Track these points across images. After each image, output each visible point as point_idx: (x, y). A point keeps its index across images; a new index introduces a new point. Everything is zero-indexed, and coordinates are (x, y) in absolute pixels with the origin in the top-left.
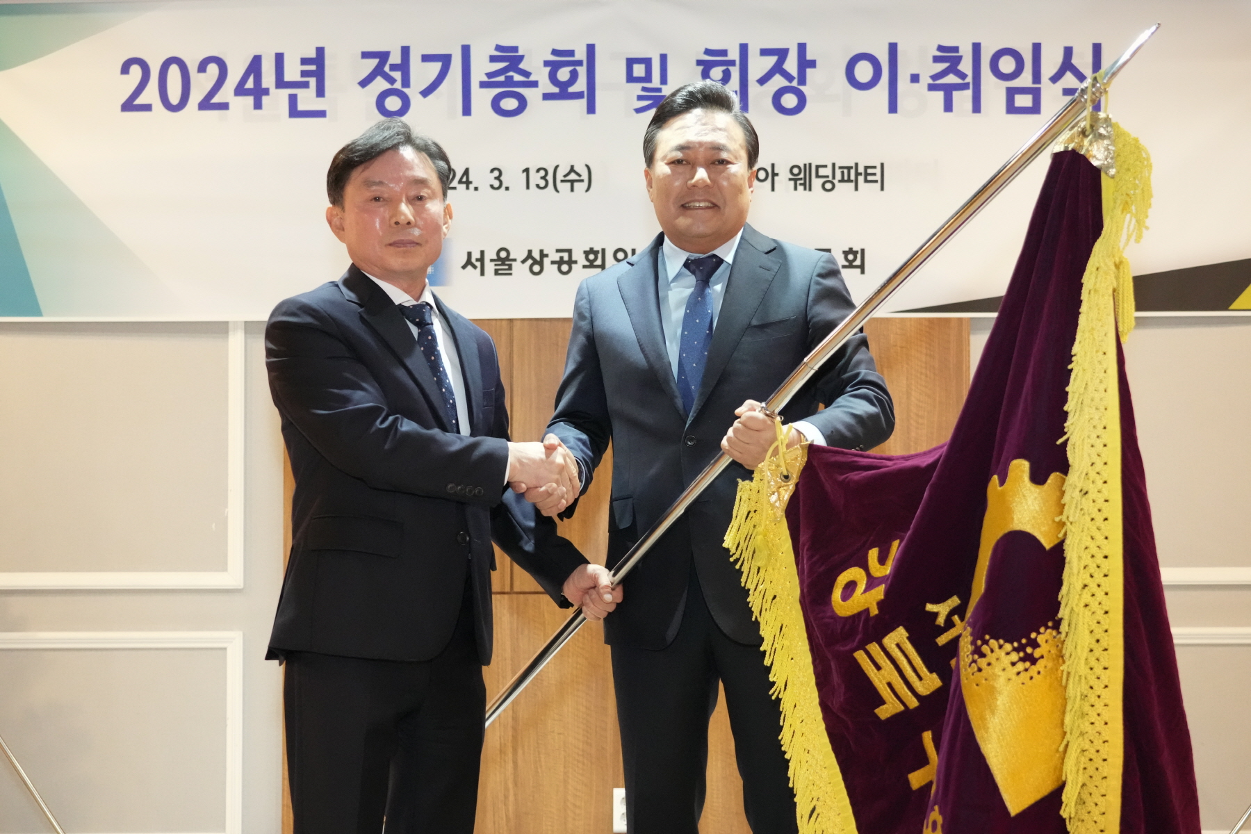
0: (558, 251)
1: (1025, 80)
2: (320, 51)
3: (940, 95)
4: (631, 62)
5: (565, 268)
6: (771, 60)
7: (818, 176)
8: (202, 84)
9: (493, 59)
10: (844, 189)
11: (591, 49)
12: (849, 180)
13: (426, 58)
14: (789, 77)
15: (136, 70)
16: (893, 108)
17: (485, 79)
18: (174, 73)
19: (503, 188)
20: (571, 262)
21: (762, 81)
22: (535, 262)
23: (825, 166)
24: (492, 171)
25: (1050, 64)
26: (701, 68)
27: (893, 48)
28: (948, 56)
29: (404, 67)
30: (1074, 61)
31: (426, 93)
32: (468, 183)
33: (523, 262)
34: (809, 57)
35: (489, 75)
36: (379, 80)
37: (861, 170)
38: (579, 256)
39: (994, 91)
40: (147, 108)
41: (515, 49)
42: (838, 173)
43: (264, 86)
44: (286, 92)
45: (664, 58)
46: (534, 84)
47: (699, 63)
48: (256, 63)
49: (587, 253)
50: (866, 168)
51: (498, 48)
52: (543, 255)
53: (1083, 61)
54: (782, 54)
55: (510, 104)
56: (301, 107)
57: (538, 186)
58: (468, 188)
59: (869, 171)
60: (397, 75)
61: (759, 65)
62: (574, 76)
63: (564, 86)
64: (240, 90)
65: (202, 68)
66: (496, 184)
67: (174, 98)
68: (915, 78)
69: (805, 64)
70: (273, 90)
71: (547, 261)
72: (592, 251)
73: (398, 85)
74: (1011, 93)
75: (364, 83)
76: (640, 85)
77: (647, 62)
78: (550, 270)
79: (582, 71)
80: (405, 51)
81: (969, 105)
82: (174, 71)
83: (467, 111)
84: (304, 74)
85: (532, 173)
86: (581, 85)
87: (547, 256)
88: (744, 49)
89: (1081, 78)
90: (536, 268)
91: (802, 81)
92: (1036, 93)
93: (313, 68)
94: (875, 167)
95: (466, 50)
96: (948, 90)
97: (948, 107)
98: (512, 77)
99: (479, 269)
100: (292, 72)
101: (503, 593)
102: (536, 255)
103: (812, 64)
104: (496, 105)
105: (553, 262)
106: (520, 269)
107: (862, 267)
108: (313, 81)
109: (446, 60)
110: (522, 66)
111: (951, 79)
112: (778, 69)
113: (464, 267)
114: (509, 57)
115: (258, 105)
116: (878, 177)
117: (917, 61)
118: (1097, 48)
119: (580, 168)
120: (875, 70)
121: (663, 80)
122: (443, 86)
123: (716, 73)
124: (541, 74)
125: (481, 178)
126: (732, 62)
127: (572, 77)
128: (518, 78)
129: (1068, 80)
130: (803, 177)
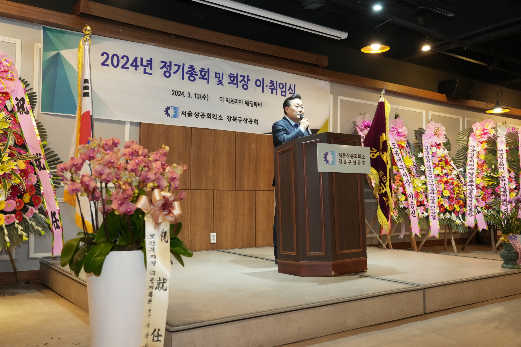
0: (201, 113)
1: (284, 90)
2: (151, 59)
3: (271, 90)
4: (216, 73)
5: (203, 117)
6: (242, 78)
7: (250, 103)
8: (122, 62)
10: (255, 107)
11: (208, 69)
12: (255, 105)
13: (175, 65)
14: (245, 82)
15: (105, 56)
16: (263, 92)
17: (187, 72)
18: (115, 57)
19: (190, 97)
20: (204, 116)
21: (241, 82)
22: (197, 115)
23: (251, 102)
24: (188, 93)
25: (288, 88)
26: (229, 77)
27: (263, 79)
28: (272, 82)
29: (170, 66)
30: (291, 87)
31: (175, 73)
32: (183, 95)
33: (194, 114)
34: (249, 78)
35: (188, 71)
36: (165, 68)
37: (258, 103)
38: (206, 114)
39: (279, 91)
40: (108, 65)
41: (193, 66)
42: (254, 103)
43: (138, 65)
44: (143, 68)
45: (223, 74)
46: (197, 75)
47: (229, 76)
48: (136, 60)
49: (207, 114)
50: (259, 103)
51: (190, 65)
52: (198, 113)
53: (292, 87)
54: (244, 77)
55: (192, 78)
56: (146, 71)
57: (197, 98)
58: (183, 96)
59: (259, 104)
60: (169, 68)
61: (240, 78)
63: (203, 76)
64: (132, 65)
65: (123, 58)
66: (189, 96)
67: (115, 64)
68: (267, 86)
69: (248, 80)
70: (140, 66)
71: (199, 115)
73: (169, 70)
74: (282, 92)
75: (161, 68)
76: (218, 79)
77: (219, 74)
78: (200, 117)
79: (207, 73)
80: (170, 62)
81: (275, 93)
83: (183, 79)
85: (196, 95)
86: (206, 77)
87: (199, 114)
88: (237, 74)
89: (292, 90)
90: (197, 116)
91: (248, 83)
92: (285, 92)
93: (150, 63)
94: (260, 103)
95: (184, 65)
97: (272, 93)
98: (192, 72)
99: (185, 115)
100: (145, 63)
101: (188, 190)
102: (197, 113)
103: (249, 80)
104: (189, 78)
105: (200, 115)
106: (194, 116)
107: (257, 123)
108: (149, 66)
110: (194, 70)
111: (272, 87)
112: (243, 80)
113: (182, 114)
114: (192, 68)
115: (136, 69)
116: (260, 105)
117: (267, 83)
118: (295, 85)
119: (206, 95)
120: (260, 83)
121: (222, 78)
122: (178, 72)
123: (232, 79)
124: (198, 73)
125: (186, 94)
126: (235, 77)
127: (205, 75)
128: (194, 73)
129: (290, 91)
130: (248, 103)
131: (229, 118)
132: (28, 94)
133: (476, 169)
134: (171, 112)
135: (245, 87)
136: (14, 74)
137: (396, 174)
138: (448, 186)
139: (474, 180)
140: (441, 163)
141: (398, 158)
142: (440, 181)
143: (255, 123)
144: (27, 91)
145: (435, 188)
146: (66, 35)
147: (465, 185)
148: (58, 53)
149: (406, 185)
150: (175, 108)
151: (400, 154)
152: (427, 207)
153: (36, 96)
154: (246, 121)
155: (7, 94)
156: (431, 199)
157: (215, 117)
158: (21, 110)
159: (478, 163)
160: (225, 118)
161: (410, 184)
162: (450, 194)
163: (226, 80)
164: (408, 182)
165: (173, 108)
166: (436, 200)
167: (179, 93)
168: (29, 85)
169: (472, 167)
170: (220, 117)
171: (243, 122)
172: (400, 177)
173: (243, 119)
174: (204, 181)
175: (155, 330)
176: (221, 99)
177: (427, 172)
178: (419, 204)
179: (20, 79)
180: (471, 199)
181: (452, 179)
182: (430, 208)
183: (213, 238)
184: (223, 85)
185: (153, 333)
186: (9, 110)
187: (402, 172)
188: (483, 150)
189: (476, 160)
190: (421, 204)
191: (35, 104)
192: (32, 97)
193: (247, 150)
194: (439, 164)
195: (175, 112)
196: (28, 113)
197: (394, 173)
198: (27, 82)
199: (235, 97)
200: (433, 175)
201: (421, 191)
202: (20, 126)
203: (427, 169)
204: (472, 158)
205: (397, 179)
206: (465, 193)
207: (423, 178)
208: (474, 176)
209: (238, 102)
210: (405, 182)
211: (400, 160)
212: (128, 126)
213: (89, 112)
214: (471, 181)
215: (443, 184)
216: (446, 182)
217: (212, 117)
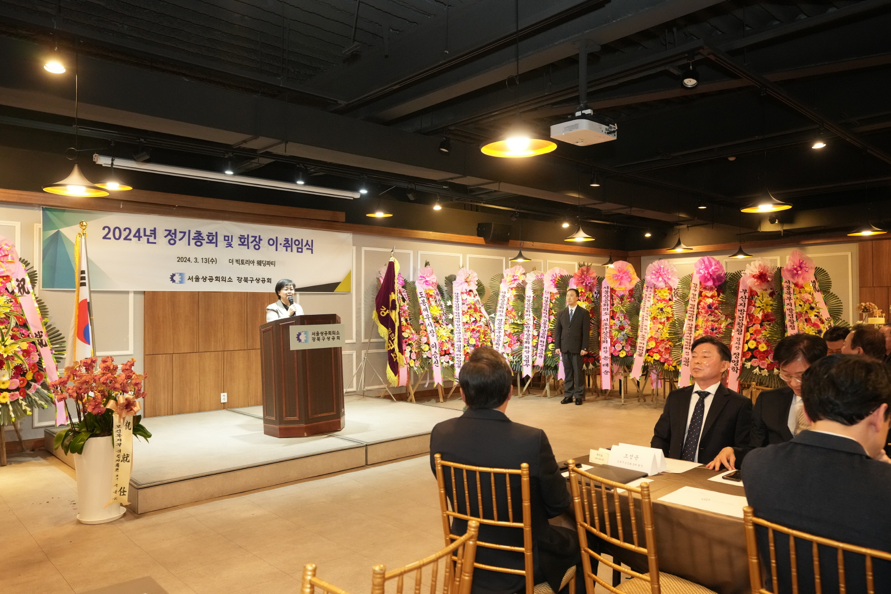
0: (209, 277)
1: (300, 246)
2: (155, 229)
3: (285, 248)
4: (225, 236)
5: (211, 281)
6: (253, 239)
7: (262, 263)
8: (124, 234)
9: (195, 233)
10: (268, 266)
11: (216, 233)
12: (269, 264)
13: (180, 232)
14: (257, 242)
15: (107, 230)
16: (277, 250)
18: (117, 231)
19: (197, 262)
20: (212, 279)
21: (252, 242)
22: (204, 279)
23: (264, 261)
24: (195, 258)
25: (304, 244)
27: (277, 238)
28: (287, 240)
29: (175, 234)
30: (308, 243)
31: (180, 240)
32: (189, 261)
33: (202, 279)
34: (261, 238)
35: (194, 237)
36: (169, 236)
38: (214, 278)
39: (295, 247)
40: (110, 238)
41: (200, 232)
42: (266, 262)
43: (141, 235)
44: (146, 238)
45: (232, 236)
46: (204, 240)
47: (239, 238)
48: (138, 231)
49: (216, 277)
50: (272, 262)
51: (197, 231)
53: (310, 243)
54: (256, 237)
55: (199, 244)
56: (150, 241)
57: (205, 262)
60: (173, 235)
61: (251, 239)
62: (213, 239)
63: (211, 241)
64: (135, 236)
65: (125, 230)
67: (117, 237)
68: (281, 244)
69: (260, 240)
70: (143, 237)
71: (207, 279)
72: (217, 277)
73: (173, 238)
74: (298, 248)
75: (166, 237)
76: (227, 242)
77: (228, 237)
78: (208, 281)
79: (215, 237)
80: (175, 230)
81: (290, 250)
82: (117, 230)
83: (189, 244)
84: (151, 233)
85: (204, 259)
86: (214, 241)
88: (248, 235)
89: (310, 246)
90: (205, 280)
91: (259, 243)
92: (302, 249)
93: (153, 232)
95: (189, 231)
96: (287, 247)
97: (287, 251)
99: (191, 280)
100: (148, 233)
101: (196, 352)
102: (205, 277)
103: (261, 240)
104: (196, 243)
106: (201, 281)
107: (271, 282)
108: (153, 235)
109: (185, 233)
110: (201, 236)
111: (287, 245)
112: (255, 240)
113: (188, 280)
114: (199, 233)
115: (139, 240)
116: (274, 264)
117: (281, 240)
118: (312, 241)
119: (214, 259)
120: (273, 242)
121: (232, 241)
122: (184, 239)
123: (243, 240)
124: (206, 238)
125: (192, 260)
126: (246, 238)
127: (212, 239)
128: (200, 238)
129: (307, 247)
130: (259, 263)
131: (240, 279)
132: (28, 274)
133: (504, 316)
134: (176, 278)
135: (257, 247)
136: (14, 256)
137: (422, 324)
138: (475, 334)
139: (502, 326)
140: (469, 310)
141: (424, 307)
142: (468, 329)
143: (268, 282)
144: (27, 270)
145: (461, 336)
146: (66, 214)
147: (493, 332)
148: (58, 232)
149: (430, 335)
150: (181, 274)
151: (427, 304)
152: (453, 356)
153: (36, 274)
154: (258, 280)
155: (8, 277)
156: (457, 347)
157: (224, 279)
158: (22, 290)
159: (507, 309)
160: (235, 279)
161: (435, 334)
162: (476, 341)
163: (236, 242)
164: (432, 332)
165: (178, 274)
166: (462, 349)
167: (185, 260)
168: (29, 264)
169: (501, 313)
170: (230, 280)
171: (255, 282)
172: (425, 326)
173: (254, 279)
174: (213, 343)
175: (122, 488)
176: (231, 261)
177: (455, 320)
178: (444, 353)
179: (20, 259)
180: (497, 346)
181: (480, 326)
182: (456, 357)
183: (224, 397)
184: (232, 247)
185: (120, 490)
186: (10, 291)
187: (427, 322)
188: (513, 296)
189: (505, 306)
190: (446, 353)
191: (36, 281)
192: (33, 276)
193: (260, 309)
194: (468, 312)
195: (180, 278)
196: (28, 293)
197: (420, 323)
198: (27, 261)
199: (245, 259)
200: (461, 323)
201: (446, 341)
202: (21, 307)
203: (455, 317)
204: (502, 304)
205: (423, 329)
206: (493, 340)
207: (450, 326)
208: (503, 323)
209: (249, 262)
210: (429, 332)
211: (426, 310)
212: (131, 296)
213: (86, 300)
214: (500, 328)
215: (469, 332)
216: (473, 330)
217: (221, 279)
